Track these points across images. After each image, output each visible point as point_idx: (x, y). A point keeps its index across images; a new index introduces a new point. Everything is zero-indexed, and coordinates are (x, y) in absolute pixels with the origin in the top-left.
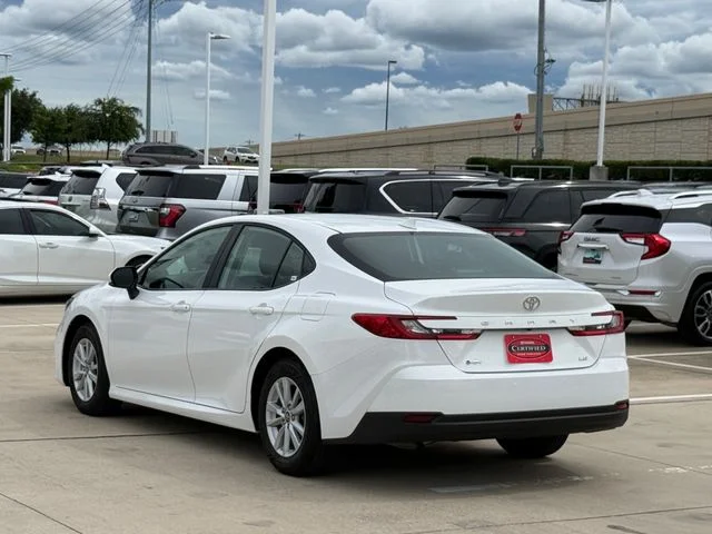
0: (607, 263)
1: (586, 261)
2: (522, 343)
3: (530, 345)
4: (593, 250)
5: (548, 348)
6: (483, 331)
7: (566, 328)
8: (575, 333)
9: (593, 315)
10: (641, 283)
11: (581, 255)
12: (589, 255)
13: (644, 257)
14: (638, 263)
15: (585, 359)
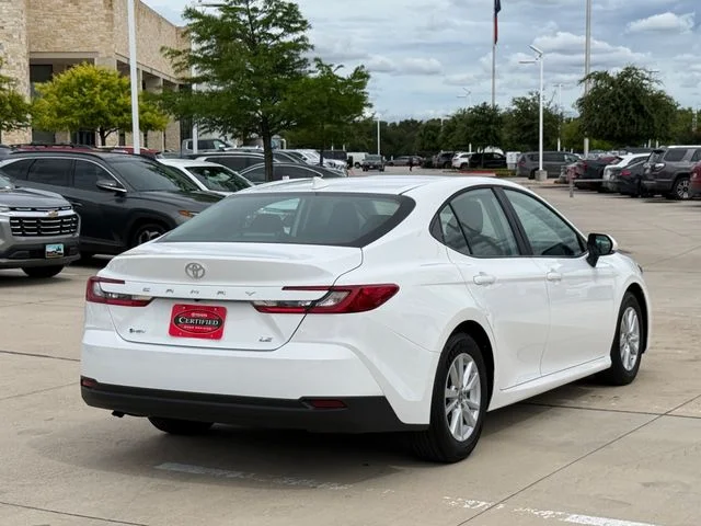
2: (193, 315)
3: (202, 318)
5: (221, 323)
6: (154, 298)
7: (251, 302)
8: (262, 308)
9: (285, 288)
15: (268, 340)
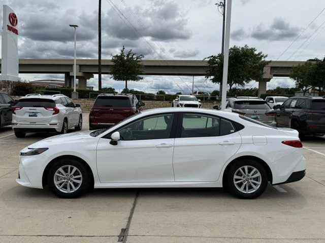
0: (39, 116)
1: (30, 116)
4: (33, 112)
10: (54, 121)
11: (28, 114)
12: (31, 114)
13: (53, 114)
14: (52, 116)
